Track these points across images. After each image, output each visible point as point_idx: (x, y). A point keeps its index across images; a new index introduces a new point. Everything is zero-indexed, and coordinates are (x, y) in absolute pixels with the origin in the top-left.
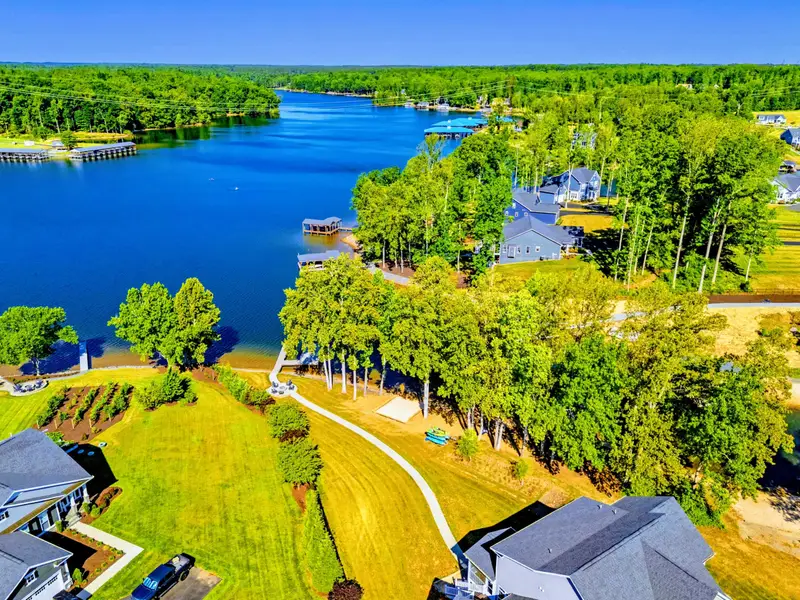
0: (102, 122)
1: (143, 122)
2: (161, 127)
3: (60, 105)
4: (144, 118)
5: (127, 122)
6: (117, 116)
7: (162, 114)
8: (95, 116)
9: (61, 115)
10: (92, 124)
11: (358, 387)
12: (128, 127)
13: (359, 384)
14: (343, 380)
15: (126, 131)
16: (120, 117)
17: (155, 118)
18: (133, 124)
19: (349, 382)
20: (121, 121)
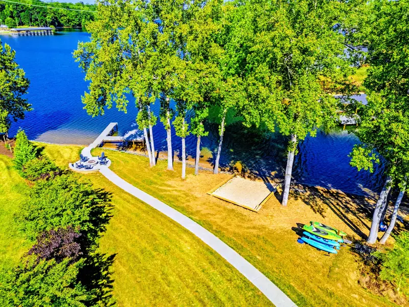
0: (37, 20)
1: (62, 22)
2: (73, 26)
3: (11, 9)
4: (63, 20)
5: (51, 20)
6: (45, 16)
7: (74, 18)
8: (33, 16)
9: (12, 15)
10: (31, 21)
11: (187, 164)
12: (52, 23)
13: (189, 162)
14: (168, 156)
15: (51, 26)
16: (47, 17)
17: (69, 21)
18: (56, 22)
19: (176, 159)
20: (48, 20)
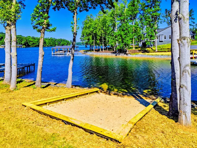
1: (30, 44)
6: (22, 41)
7: (36, 43)
15: (24, 46)
17: (33, 44)
18: (26, 44)
